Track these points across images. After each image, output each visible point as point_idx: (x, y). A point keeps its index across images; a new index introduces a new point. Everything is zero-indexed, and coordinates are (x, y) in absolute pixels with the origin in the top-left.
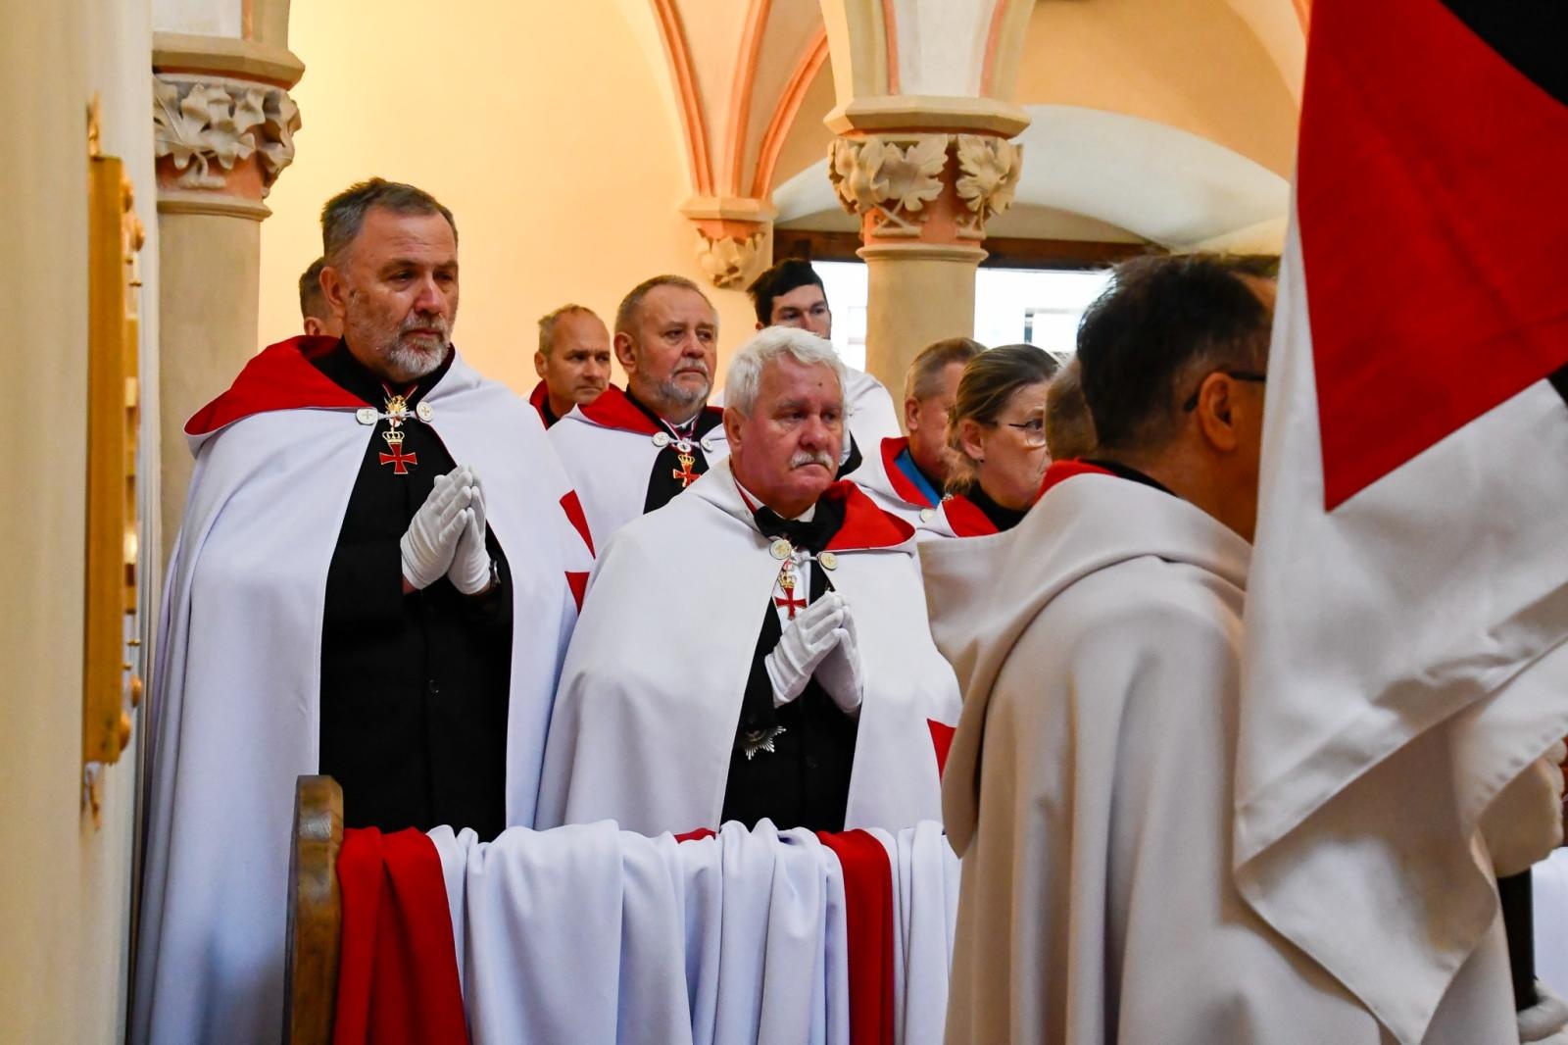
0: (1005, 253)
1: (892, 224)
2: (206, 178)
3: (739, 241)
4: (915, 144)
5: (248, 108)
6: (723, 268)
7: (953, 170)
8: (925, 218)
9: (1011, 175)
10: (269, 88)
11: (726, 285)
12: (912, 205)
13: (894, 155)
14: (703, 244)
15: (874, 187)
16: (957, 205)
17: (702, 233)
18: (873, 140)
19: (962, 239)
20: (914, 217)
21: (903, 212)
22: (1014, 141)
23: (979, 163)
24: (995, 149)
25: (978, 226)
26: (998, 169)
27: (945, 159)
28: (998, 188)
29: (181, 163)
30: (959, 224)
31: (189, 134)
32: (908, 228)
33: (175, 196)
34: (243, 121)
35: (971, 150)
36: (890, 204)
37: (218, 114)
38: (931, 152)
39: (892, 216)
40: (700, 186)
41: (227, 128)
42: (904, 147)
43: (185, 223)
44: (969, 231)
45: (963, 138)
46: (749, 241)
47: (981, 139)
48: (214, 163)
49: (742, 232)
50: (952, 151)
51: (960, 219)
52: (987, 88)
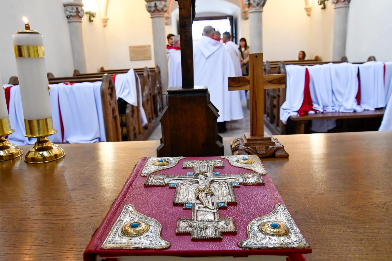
2: (71, 18)
5: (74, 9)
7: (156, 6)
8: (154, 12)
9: (166, 6)
10: (77, 7)
13: (149, 5)
15: (148, 9)
19: (160, 15)
26: (162, 5)
28: (163, 8)
29: (69, 17)
31: (68, 13)
33: (70, 21)
34: (74, 11)
35: (158, 3)
36: (150, 11)
37: (71, 11)
38: (153, 4)
41: (72, 12)
42: (150, 3)
43: (71, 24)
44: (161, 13)
45: (156, 2)
47: (159, 1)
48: (72, 16)
50: (155, 4)
51: (159, 12)
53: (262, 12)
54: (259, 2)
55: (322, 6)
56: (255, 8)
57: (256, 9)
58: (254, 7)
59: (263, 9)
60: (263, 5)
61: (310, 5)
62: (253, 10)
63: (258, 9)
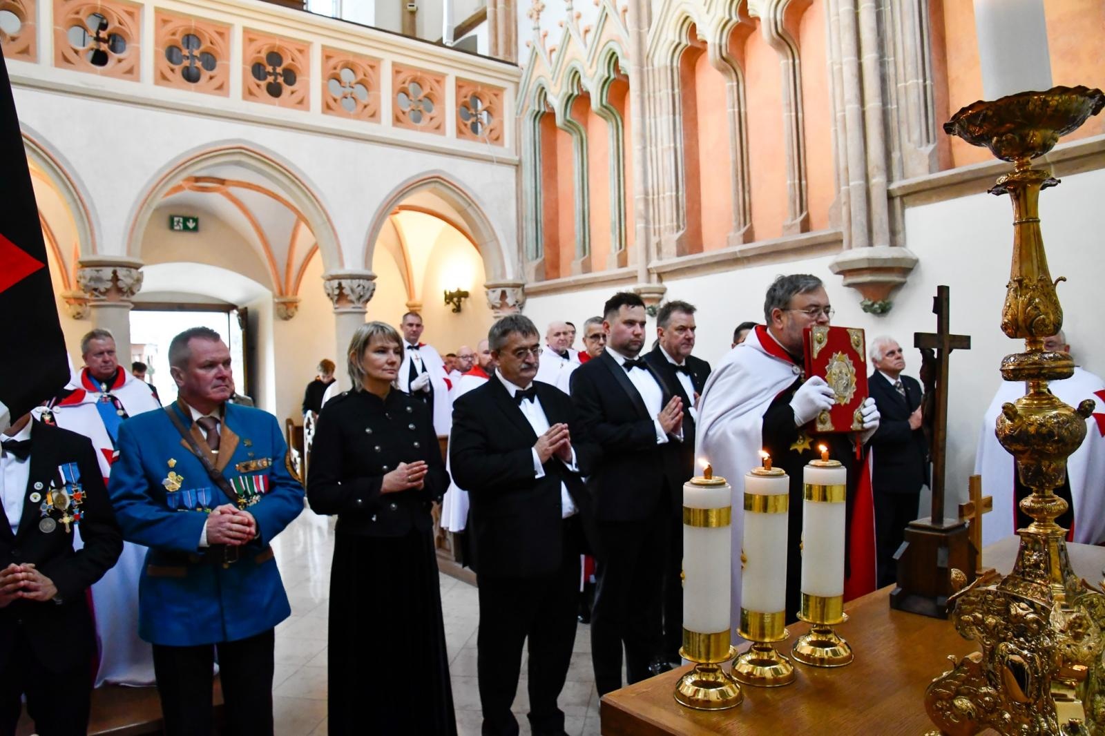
0: (139, 307)
1: (97, 296)
3: (80, 305)
4: (101, 270)
6: (75, 313)
7: (115, 278)
8: (107, 294)
9: (139, 281)
11: (78, 319)
12: (102, 290)
13: (95, 274)
14: (68, 306)
15: (89, 284)
16: (120, 291)
17: (67, 302)
18: (88, 270)
19: (122, 301)
20: (103, 294)
21: (101, 293)
22: (140, 270)
23: (124, 276)
24: (130, 272)
25: (128, 296)
26: (132, 278)
27: (112, 275)
28: (133, 284)
30: (121, 296)
32: (102, 297)
35: (121, 273)
36: (95, 290)
38: (107, 273)
39: (96, 293)
40: (65, 287)
42: (98, 271)
44: (125, 298)
45: (118, 269)
46: (84, 305)
47: (125, 269)
49: (80, 301)
50: (115, 273)
51: (120, 294)
52: (129, 253)
53: (365, 313)
54: (362, 293)
55: (451, 306)
56: (352, 305)
57: (354, 308)
58: (352, 302)
59: (365, 307)
60: (368, 300)
61: (418, 298)
62: (349, 308)
63: (360, 308)
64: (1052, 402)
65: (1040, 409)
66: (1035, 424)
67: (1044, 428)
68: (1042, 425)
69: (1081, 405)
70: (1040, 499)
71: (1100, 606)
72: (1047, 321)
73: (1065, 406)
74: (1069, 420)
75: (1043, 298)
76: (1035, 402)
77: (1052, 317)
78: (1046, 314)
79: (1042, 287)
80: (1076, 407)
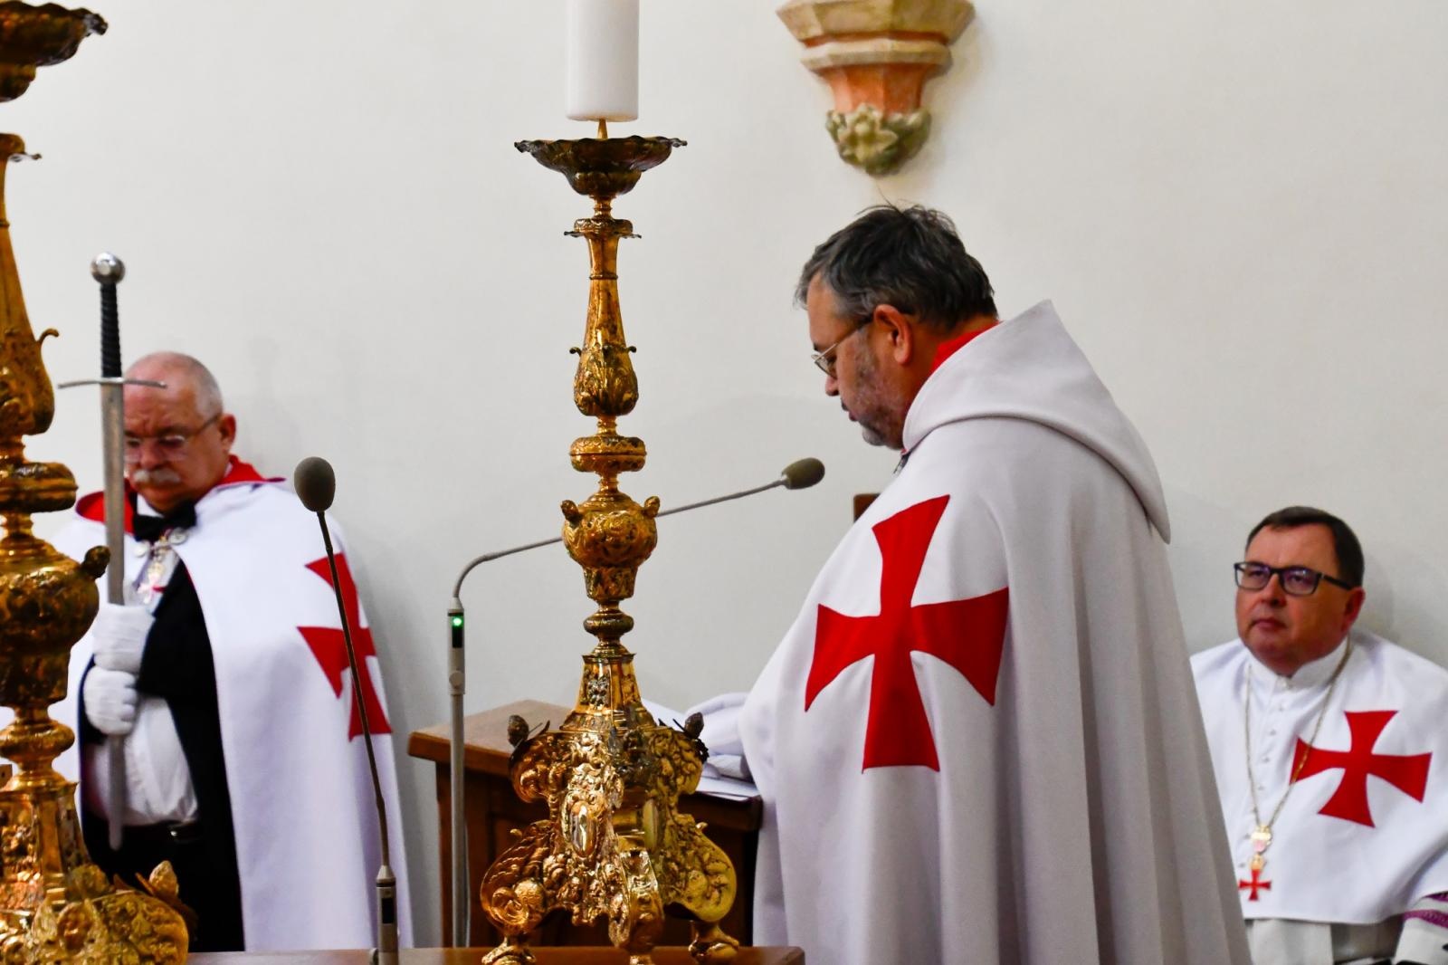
64: (41, 553)
65: (18, 564)
66: (6, 591)
67: (21, 597)
68: (17, 592)
69: (89, 555)
70: (26, 727)
71: (139, 917)
72: (22, 410)
73: (61, 558)
74: (62, 584)
75: (15, 365)
76: (11, 553)
77: (32, 403)
78: (22, 396)
79: (14, 346)
80: (81, 559)
